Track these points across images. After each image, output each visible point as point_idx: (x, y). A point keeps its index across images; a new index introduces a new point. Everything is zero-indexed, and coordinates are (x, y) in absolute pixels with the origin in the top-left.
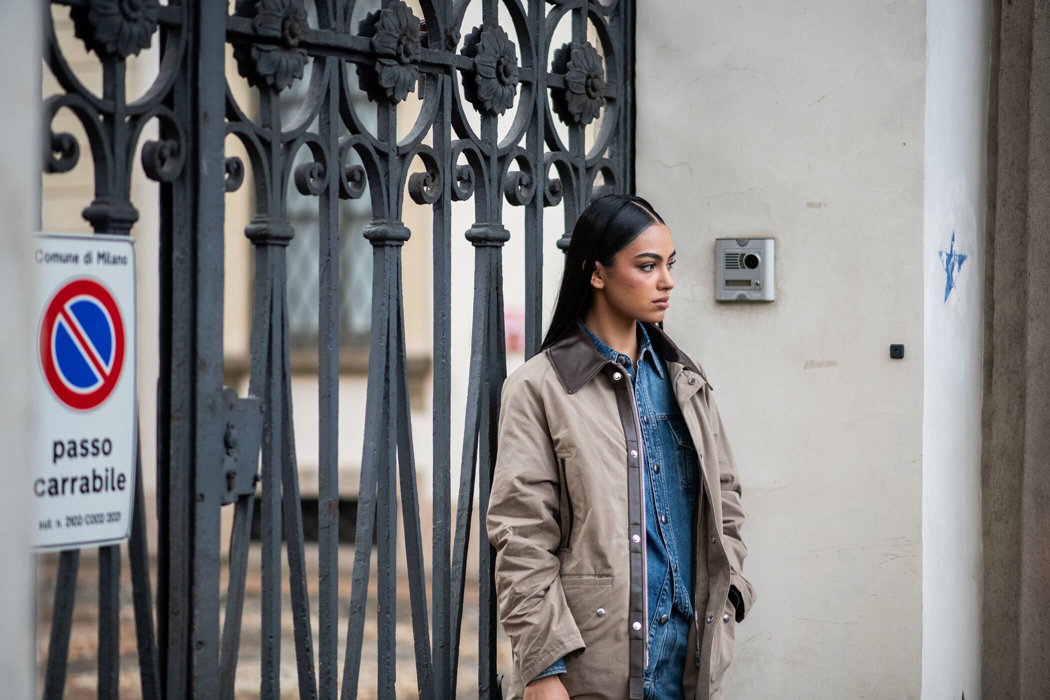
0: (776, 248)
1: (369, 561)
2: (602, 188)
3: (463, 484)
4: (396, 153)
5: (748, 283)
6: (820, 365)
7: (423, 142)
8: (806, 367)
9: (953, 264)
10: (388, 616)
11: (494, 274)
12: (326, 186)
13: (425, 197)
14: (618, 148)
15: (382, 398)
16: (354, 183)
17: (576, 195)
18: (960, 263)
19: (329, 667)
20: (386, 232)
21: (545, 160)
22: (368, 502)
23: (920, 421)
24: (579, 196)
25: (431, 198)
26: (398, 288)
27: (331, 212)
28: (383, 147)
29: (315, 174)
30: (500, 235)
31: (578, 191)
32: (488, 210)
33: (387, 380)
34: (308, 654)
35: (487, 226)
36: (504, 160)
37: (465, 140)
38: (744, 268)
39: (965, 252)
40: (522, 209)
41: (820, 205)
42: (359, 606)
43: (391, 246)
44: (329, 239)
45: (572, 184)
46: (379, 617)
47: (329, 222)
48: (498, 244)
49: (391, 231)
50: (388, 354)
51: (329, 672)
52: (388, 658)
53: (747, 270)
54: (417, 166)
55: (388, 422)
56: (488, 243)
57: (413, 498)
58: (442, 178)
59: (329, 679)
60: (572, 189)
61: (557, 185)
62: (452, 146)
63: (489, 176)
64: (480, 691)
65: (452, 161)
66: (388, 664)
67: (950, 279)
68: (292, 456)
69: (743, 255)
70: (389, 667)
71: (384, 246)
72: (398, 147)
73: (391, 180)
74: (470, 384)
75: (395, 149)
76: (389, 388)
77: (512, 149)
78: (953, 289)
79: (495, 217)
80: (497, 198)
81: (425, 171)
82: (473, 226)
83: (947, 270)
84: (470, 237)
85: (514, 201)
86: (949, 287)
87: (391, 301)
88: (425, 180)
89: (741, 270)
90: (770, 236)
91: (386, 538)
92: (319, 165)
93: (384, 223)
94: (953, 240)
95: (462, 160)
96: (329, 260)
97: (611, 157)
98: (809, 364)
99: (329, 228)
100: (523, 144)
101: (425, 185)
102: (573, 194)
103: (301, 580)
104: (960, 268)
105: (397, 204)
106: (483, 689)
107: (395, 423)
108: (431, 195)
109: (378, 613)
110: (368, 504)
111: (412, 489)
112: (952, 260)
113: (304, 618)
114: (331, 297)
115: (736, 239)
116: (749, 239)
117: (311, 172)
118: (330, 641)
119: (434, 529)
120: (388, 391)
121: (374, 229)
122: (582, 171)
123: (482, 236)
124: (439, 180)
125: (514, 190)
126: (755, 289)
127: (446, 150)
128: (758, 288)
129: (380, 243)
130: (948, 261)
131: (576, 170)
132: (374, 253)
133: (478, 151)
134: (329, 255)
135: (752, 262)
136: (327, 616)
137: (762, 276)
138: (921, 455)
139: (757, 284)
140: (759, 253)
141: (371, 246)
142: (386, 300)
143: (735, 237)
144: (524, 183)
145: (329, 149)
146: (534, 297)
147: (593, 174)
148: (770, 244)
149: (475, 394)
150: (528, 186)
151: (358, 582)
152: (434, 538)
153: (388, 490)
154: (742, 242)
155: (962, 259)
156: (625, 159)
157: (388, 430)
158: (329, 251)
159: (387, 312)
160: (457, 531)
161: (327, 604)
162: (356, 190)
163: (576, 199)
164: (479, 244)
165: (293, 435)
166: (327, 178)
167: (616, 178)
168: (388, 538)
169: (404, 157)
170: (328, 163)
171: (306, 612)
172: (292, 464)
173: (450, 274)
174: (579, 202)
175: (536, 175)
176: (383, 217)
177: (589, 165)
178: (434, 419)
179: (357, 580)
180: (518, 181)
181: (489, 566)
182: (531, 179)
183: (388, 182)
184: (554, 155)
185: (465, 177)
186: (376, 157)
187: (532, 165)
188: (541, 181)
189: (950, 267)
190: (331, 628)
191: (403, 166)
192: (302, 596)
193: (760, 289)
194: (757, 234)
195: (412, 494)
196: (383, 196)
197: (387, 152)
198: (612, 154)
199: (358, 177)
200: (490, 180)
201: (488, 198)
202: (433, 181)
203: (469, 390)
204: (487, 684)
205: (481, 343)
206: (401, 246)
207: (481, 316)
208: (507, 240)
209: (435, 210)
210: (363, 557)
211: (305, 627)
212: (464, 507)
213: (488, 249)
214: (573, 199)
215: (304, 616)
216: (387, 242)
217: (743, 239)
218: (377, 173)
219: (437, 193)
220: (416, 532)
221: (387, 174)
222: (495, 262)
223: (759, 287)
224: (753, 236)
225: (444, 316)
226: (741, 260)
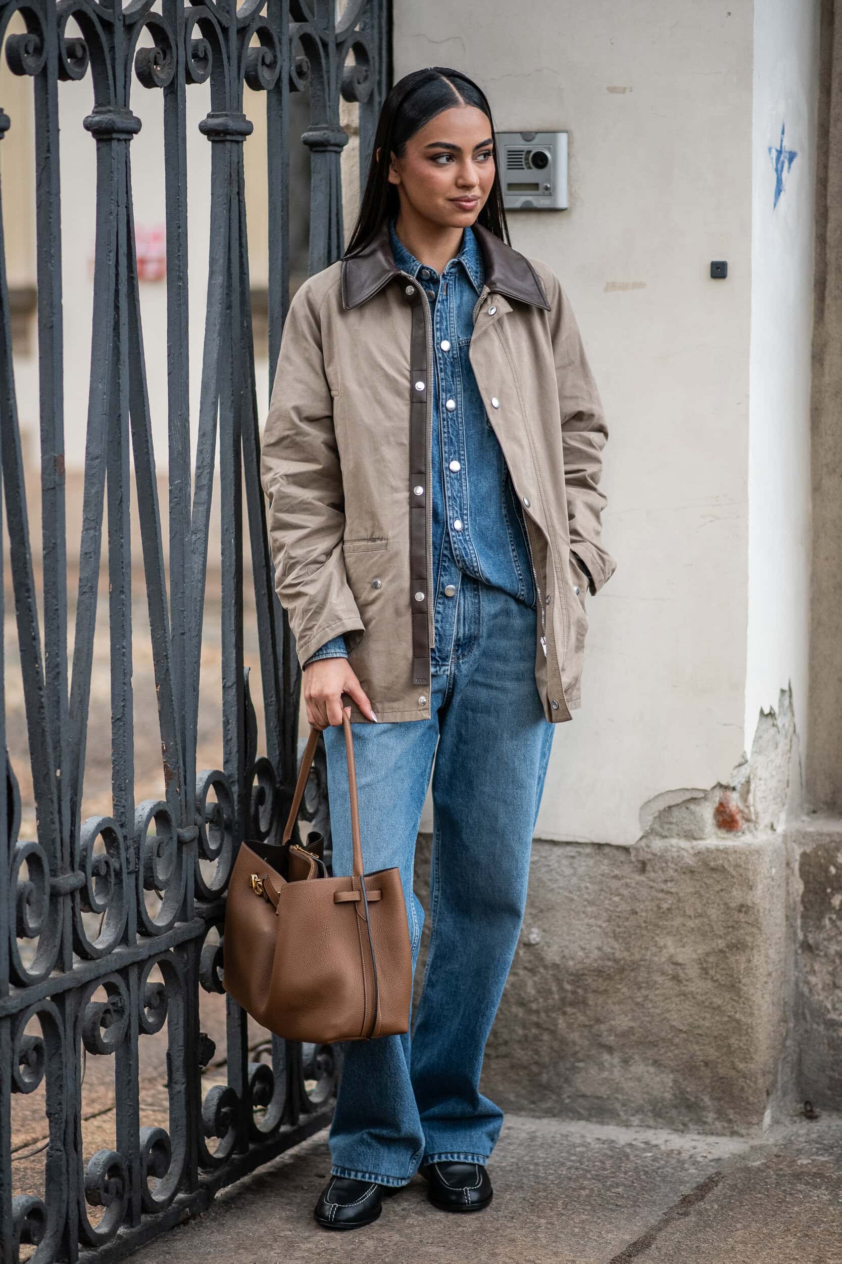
0: (570, 143)
1: (100, 529)
2: (354, 69)
3: (202, 435)
4: (122, 23)
5: (535, 186)
6: (624, 287)
7: (153, 10)
8: (606, 290)
9: (783, 162)
10: (123, 597)
11: (234, 176)
12: (43, 65)
13: (156, 79)
14: (372, 18)
15: (111, 329)
16: (74, 60)
17: (325, 77)
18: (791, 161)
19: (58, 659)
20: (114, 122)
21: (290, 32)
22: (97, 458)
23: (746, 354)
24: (329, 78)
25: (162, 80)
26: (127, 192)
27: (49, 96)
28: (107, 14)
29: (31, 50)
30: (243, 127)
31: (328, 72)
32: (228, 96)
33: (117, 308)
34: (34, 643)
35: (226, 115)
36: (243, 32)
37: (201, 7)
38: (530, 168)
39: (796, 149)
40: (264, 94)
41: (623, 90)
42: (89, 585)
43: (119, 140)
44: (48, 131)
45: (320, 63)
46: (111, 598)
47: (47, 110)
48: (239, 138)
49: (120, 122)
50: (117, 275)
51: (57, 665)
52: (124, 647)
53: (535, 170)
54: (145, 40)
55: (118, 360)
56: (229, 137)
57: (148, 453)
58: (175, 55)
59: (58, 673)
60: (321, 70)
61: (304, 64)
62: (186, 15)
63: (228, 53)
64: (224, 687)
65: (185, 34)
66: (124, 654)
67: (779, 181)
68: (11, 402)
69: (529, 152)
70: (125, 659)
71: (110, 140)
72: (124, 16)
73: (117, 56)
74: (208, 312)
75: (121, 18)
76: (118, 316)
77: (253, 19)
78: (782, 193)
79: (235, 105)
80: (237, 81)
81: (153, 46)
82: (209, 116)
83: (776, 170)
84: (205, 129)
85: (256, 85)
86: (779, 191)
87: (120, 209)
88: (155, 57)
89: (526, 171)
90: (562, 128)
91: (117, 502)
92: (34, 38)
93: (110, 111)
94: (783, 133)
95: (196, 34)
96: (48, 157)
97: (363, 29)
98: (611, 287)
99: (48, 117)
100: (264, 13)
101: (156, 63)
102: (322, 77)
103: (25, 554)
104: (789, 167)
105: (125, 88)
106: (229, 684)
107: (127, 360)
108: (162, 76)
109: (110, 593)
110: (98, 460)
111: (147, 441)
112: (782, 158)
113: (30, 600)
114: (51, 203)
115: (521, 133)
116: (536, 133)
117: (26, 46)
118: (58, 627)
119: (170, 491)
120: (118, 320)
121: (97, 118)
122: (332, 47)
123: (221, 128)
124: (172, 57)
125: (256, 71)
126: (544, 195)
127: (179, 21)
128: (547, 192)
129: (105, 137)
130: (778, 159)
131: (325, 45)
132: (98, 149)
133: (214, 21)
134: (48, 151)
135: (540, 161)
136: (54, 597)
137: (552, 178)
138: (747, 396)
139: (547, 189)
140: (549, 149)
141: (94, 141)
142: (113, 207)
143: (518, 130)
144: (268, 61)
145: (46, 19)
146: (279, 204)
147: (344, 51)
148: (563, 139)
149: (215, 325)
150: (271, 66)
151: (88, 556)
152: (170, 501)
153: (120, 443)
154: (527, 136)
155: (792, 156)
156: (380, 33)
157: (119, 369)
158: (48, 146)
159: (115, 223)
160: (196, 494)
161: (54, 583)
162: (77, 70)
163: (326, 81)
164: (217, 138)
165: (13, 375)
166: (44, 54)
167: (370, 56)
168: (121, 501)
169: (131, 29)
170: (46, 35)
171: (31, 593)
172: (11, 411)
173: (186, 175)
174: (329, 86)
175: (281, 52)
176: (109, 103)
177: (339, 40)
178: (169, 355)
179: (86, 553)
180: (260, 59)
181: (233, 535)
182: (275, 56)
183: (113, 59)
184: (301, 26)
185: (201, 55)
186: (99, 28)
187: (276, 40)
188: (287, 60)
189: (779, 166)
190: (59, 612)
191: (130, 39)
192: (27, 573)
193: (550, 195)
194: (546, 126)
195: (147, 447)
196: (107, 76)
197: (112, 20)
198: (365, 26)
199: (79, 53)
200: (229, 58)
201: (227, 80)
202: (164, 59)
203: (207, 319)
204: (233, 678)
205: (221, 261)
206: (130, 140)
207: (220, 228)
208: (249, 133)
209: (166, 96)
210: (93, 524)
211: (30, 611)
212: (205, 463)
213: (228, 145)
214: (322, 83)
215: (29, 597)
216: (115, 136)
217: (530, 133)
218: (101, 48)
219: (168, 73)
220: (152, 495)
221: (112, 49)
222: (235, 160)
223: (549, 191)
224: (541, 129)
225: (179, 227)
226: (527, 159)
